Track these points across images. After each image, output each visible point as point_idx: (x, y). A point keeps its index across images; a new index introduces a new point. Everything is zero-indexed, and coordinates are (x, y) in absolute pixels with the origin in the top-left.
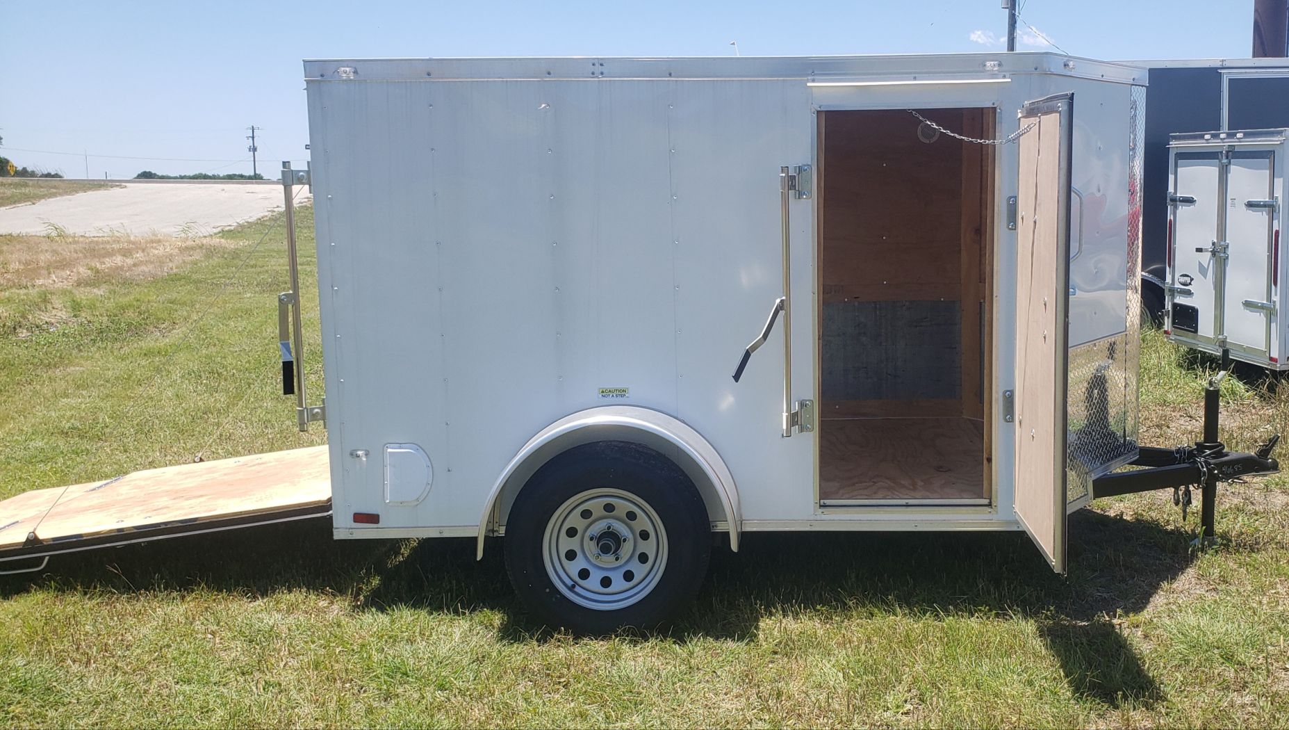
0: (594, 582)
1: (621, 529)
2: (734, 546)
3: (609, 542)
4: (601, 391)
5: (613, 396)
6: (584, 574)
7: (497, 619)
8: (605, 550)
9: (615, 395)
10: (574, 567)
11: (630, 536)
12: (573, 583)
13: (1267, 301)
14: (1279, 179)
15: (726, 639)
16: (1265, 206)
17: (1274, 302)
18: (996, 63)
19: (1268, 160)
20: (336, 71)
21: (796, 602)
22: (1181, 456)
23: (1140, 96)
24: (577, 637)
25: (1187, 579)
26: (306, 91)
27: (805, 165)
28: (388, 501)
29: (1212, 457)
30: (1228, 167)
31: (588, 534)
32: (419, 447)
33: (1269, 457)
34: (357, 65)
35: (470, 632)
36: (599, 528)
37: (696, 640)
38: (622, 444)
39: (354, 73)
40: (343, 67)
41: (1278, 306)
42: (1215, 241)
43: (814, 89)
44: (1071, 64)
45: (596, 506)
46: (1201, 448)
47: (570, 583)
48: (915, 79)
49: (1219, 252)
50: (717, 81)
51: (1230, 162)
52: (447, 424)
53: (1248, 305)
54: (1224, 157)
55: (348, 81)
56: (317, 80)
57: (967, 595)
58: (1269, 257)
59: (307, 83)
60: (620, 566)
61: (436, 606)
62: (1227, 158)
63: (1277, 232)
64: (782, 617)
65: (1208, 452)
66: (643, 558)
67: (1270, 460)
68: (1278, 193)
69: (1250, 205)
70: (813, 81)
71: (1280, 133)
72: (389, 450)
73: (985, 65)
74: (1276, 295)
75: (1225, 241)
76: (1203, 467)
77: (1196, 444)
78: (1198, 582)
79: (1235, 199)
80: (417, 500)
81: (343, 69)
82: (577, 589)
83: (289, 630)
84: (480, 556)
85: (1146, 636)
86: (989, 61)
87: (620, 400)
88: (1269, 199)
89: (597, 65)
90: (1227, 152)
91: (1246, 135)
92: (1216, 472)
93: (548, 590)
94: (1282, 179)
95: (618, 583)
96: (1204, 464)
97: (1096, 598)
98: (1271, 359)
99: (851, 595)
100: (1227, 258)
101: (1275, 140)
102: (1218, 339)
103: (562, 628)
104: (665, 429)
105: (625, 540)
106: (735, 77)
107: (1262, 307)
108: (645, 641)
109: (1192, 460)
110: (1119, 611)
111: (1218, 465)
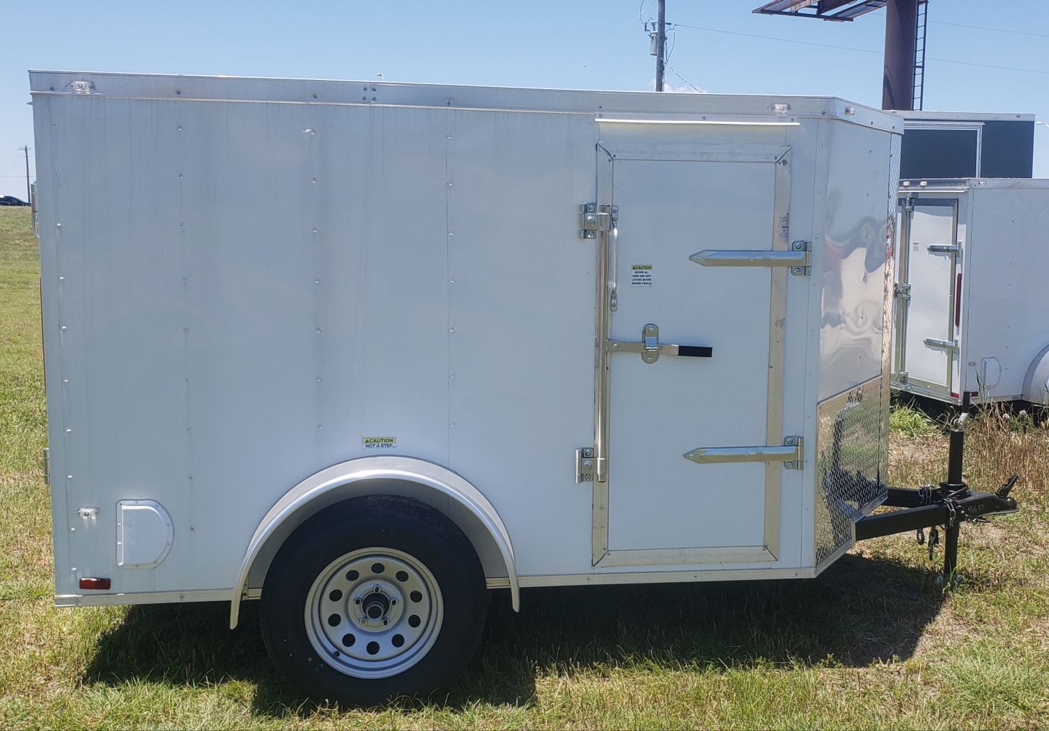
0: (359, 648)
1: (389, 590)
2: (516, 606)
3: (376, 605)
4: (365, 440)
5: (378, 446)
6: (349, 640)
7: (248, 690)
8: (374, 614)
9: (380, 445)
10: (338, 634)
11: (400, 598)
12: (336, 650)
13: (949, 340)
14: (962, 226)
15: (506, 705)
16: (948, 250)
17: (956, 341)
18: (785, 106)
19: (952, 207)
20: (69, 85)
21: (573, 660)
22: (925, 497)
23: (897, 142)
24: (344, 710)
25: (943, 619)
26: (32, 106)
27: (590, 204)
28: (121, 564)
29: (958, 497)
30: (912, 213)
31: (353, 597)
32: (158, 504)
33: (1008, 496)
34: (94, 80)
35: (219, 707)
36: (364, 590)
37: (474, 706)
38: (392, 500)
39: (91, 87)
40: (78, 80)
41: (960, 345)
42: (897, 282)
43: (601, 125)
44: (852, 110)
45: (363, 567)
46: (945, 488)
47: (333, 650)
48: (704, 119)
49: (901, 293)
50: (499, 112)
51: (913, 208)
52: (191, 478)
53: (929, 343)
54: (908, 204)
55: (83, 97)
56: (46, 94)
57: (741, 644)
58: (952, 299)
59: (33, 97)
60: (387, 631)
61: (178, 680)
62: (910, 205)
63: (960, 276)
64: (557, 677)
65: (954, 493)
66: (414, 621)
67: (1009, 500)
68: (962, 239)
69: (933, 249)
70: (601, 116)
71: (964, 182)
72: (124, 507)
73: (774, 108)
74: (958, 334)
75: (907, 283)
76: (951, 508)
77: (941, 484)
78: (956, 622)
79: (917, 244)
80: (156, 562)
81: (78, 83)
82: (342, 657)
83: (6, 716)
84: (233, 624)
85: (926, 683)
86: (778, 103)
87: (386, 450)
88: (953, 244)
89: (369, 89)
90: (911, 199)
91: (929, 183)
92: (963, 512)
93: (310, 660)
94: (965, 225)
95: (387, 648)
96: (951, 504)
97: (867, 644)
98: (953, 395)
99: (629, 652)
100: (909, 299)
101: (959, 189)
102: (900, 375)
103: (327, 700)
104: (440, 481)
105: (394, 603)
106: (520, 108)
107: (944, 346)
108: (419, 711)
109: (940, 501)
110: (895, 657)
111: (966, 505)
